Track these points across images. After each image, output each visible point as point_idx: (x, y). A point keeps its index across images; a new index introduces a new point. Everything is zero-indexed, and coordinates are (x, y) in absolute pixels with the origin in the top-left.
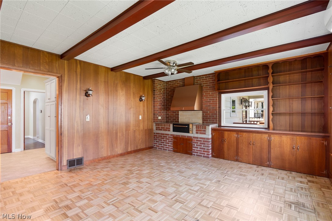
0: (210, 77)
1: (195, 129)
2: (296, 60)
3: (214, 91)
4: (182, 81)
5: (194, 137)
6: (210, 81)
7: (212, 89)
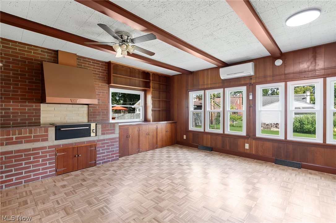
0: (99, 64)
1: (101, 129)
2: (161, 76)
3: (104, 83)
4: (47, 52)
5: (98, 141)
6: (99, 69)
7: (102, 80)
